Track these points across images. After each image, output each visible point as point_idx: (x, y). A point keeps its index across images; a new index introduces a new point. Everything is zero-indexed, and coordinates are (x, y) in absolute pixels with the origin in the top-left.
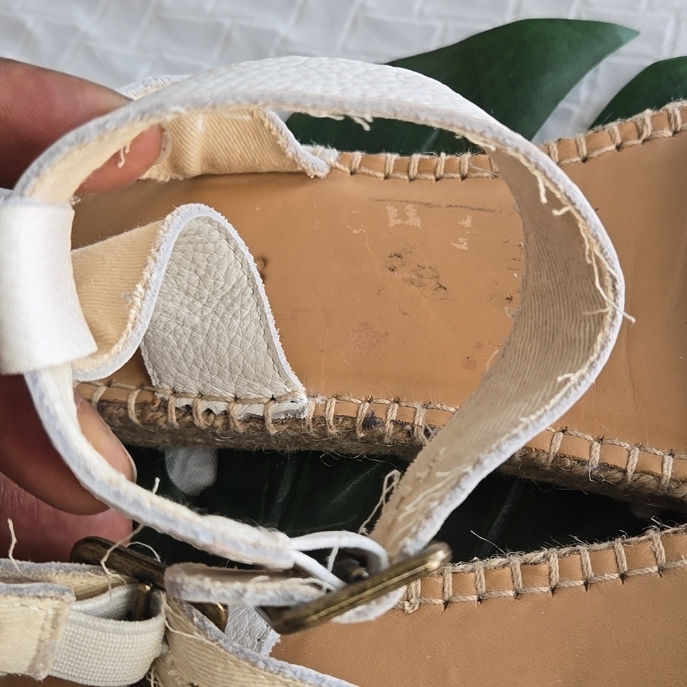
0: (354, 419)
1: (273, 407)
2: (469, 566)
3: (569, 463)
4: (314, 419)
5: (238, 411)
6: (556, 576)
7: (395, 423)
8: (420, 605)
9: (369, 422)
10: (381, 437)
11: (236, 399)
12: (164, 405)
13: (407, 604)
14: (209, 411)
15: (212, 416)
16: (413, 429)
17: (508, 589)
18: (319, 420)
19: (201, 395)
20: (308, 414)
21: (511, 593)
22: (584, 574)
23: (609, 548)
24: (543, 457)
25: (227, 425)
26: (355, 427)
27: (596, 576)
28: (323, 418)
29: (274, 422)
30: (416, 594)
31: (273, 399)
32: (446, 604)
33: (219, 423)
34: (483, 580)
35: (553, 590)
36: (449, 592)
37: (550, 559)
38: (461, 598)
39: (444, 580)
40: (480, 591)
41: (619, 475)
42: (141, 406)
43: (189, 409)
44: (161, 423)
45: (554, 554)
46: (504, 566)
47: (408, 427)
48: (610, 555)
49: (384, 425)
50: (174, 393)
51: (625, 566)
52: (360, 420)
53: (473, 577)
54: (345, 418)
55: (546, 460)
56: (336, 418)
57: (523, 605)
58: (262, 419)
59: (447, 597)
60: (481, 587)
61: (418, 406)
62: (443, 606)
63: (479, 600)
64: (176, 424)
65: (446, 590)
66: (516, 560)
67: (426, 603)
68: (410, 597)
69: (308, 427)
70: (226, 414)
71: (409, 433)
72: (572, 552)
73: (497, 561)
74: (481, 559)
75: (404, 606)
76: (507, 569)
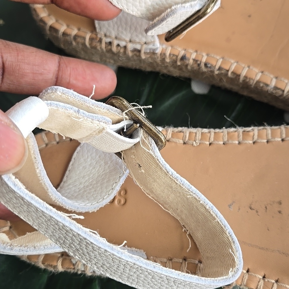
0: (177, 56)
1: (145, 46)
2: (221, 130)
3: (261, 85)
4: (161, 54)
5: (130, 47)
6: (256, 137)
7: (194, 60)
8: (200, 143)
9: (183, 58)
10: (187, 66)
11: (130, 41)
12: (100, 41)
13: (194, 142)
14: (118, 45)
15: (119, 48)
16: (200, 63)
17: (236, 141)
18: (163, 54)
19: (116, 38)
20: (159, 51)
21: (237, 142)
22: (267, 137)
23: (278, 129)
24: (251, 82)
25: (125, 52)
26: (177, 60)
27: (272, 139)
28: (165, 54)
29: (145, 53)
30: (199, 139)
31: (145, 43)
32: (210, 144)
33: (122, 51)
34: (226, 136)
35: (254, 143)
36: (212, 139)
37: (254, 131)
38: (216, 142)
39: (210, 134)
40: (224, 140)
41: (281, 93)
42: (91, 39)
43: (110, 43)
44: (99, 48)
45: (256, 129)
46: (235, 131)
47: (199, 62)
48: (279, 131)
49: (189, 60)
50: (105, 35)
51: (284, 136)
52: (179, 57)
53: (222, 135)
54: (174, 55)
55: (253, 83)
56: (170, 54)
57: (241, 147)
58: (139, 51)
59: (211, 142)
60: (225, 139)
61: (204, 54)
62: (209, 145)
63: (224, 144)
64: (104, 50)
65: (211, 139)
66: (241, 130)
67: (202, 143)
68: (196, 140)
69: (158, 57)
70: (125, 47)
71: (199, 65)
72: (263, 129)
73: (232, 129)
74: (226, 128)
75: (193, 143)
76: (236, 133)
